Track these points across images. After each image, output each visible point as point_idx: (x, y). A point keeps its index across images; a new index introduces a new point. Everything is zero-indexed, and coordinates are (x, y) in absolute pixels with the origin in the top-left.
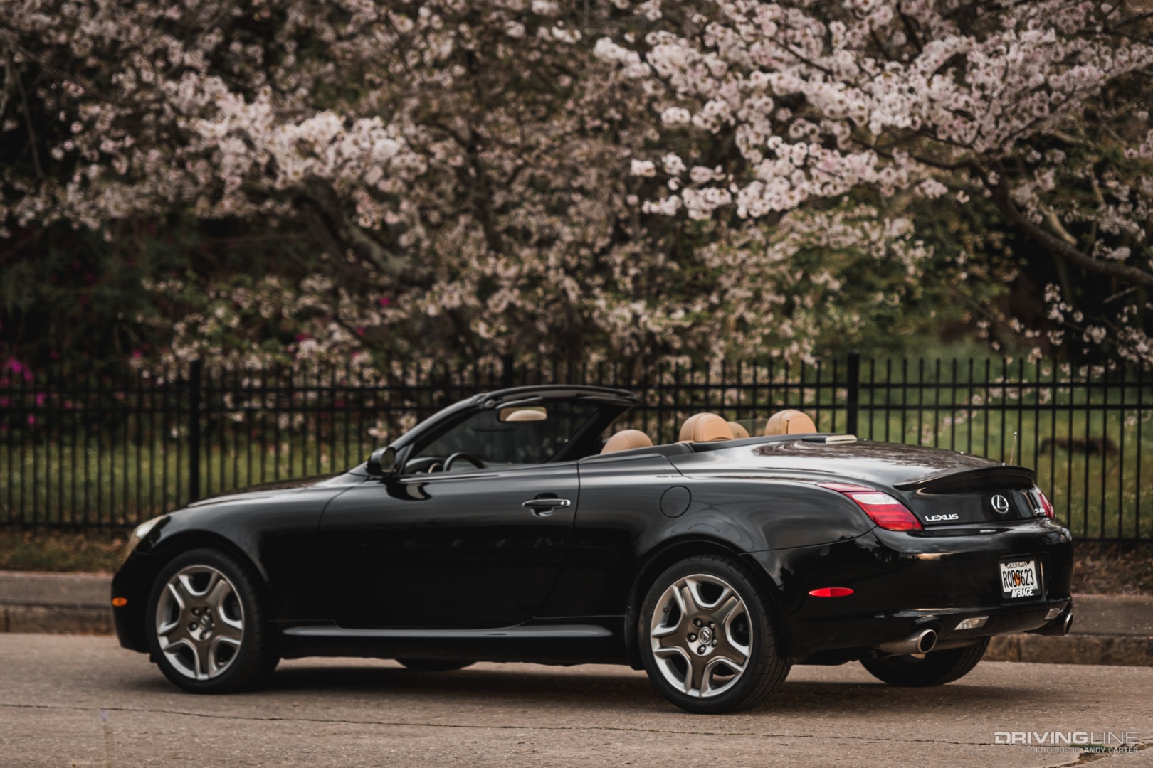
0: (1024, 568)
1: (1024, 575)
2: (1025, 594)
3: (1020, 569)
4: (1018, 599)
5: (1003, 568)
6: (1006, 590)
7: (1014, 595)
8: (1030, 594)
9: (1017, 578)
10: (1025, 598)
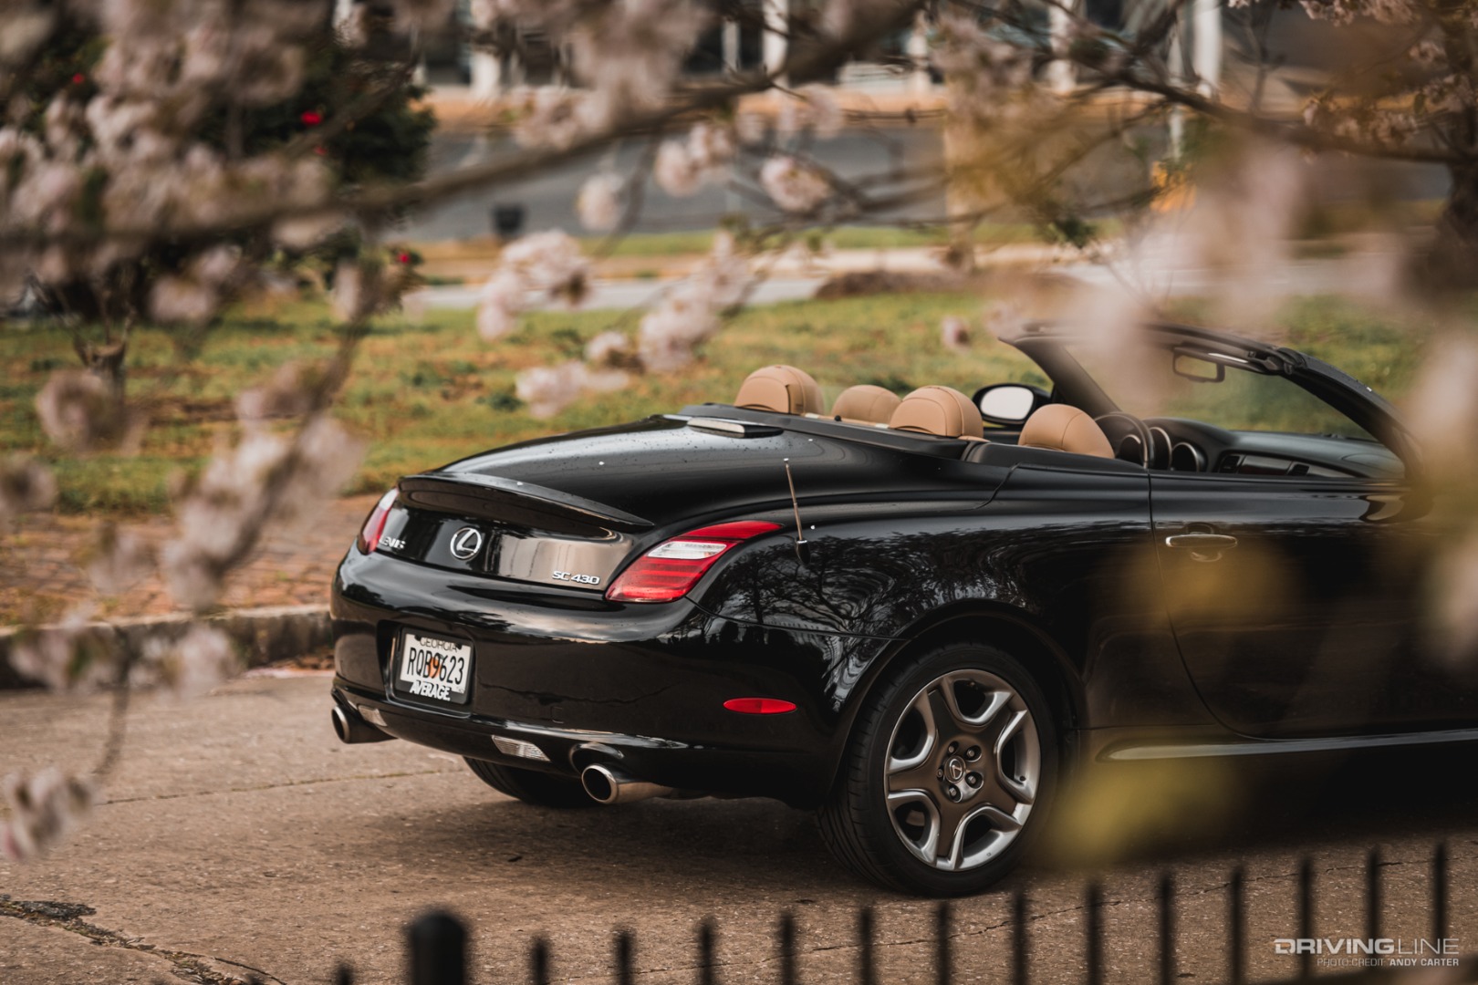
0: (450, 654)
1: (448, 664)
2: (435, 694)
3: (444, 653)
4: (419, 698)
5: (410, 641)
6: (405, 676)
7: (415, 689)
8: (444, 696)
9: (435, 664)
10: (433, 700)
